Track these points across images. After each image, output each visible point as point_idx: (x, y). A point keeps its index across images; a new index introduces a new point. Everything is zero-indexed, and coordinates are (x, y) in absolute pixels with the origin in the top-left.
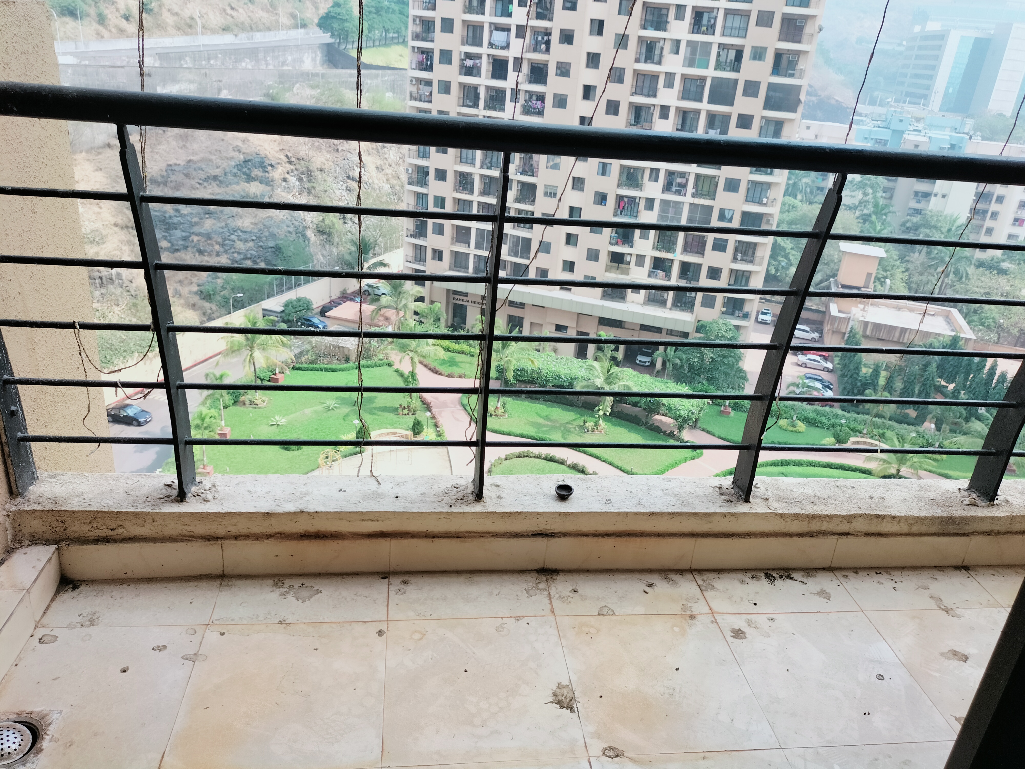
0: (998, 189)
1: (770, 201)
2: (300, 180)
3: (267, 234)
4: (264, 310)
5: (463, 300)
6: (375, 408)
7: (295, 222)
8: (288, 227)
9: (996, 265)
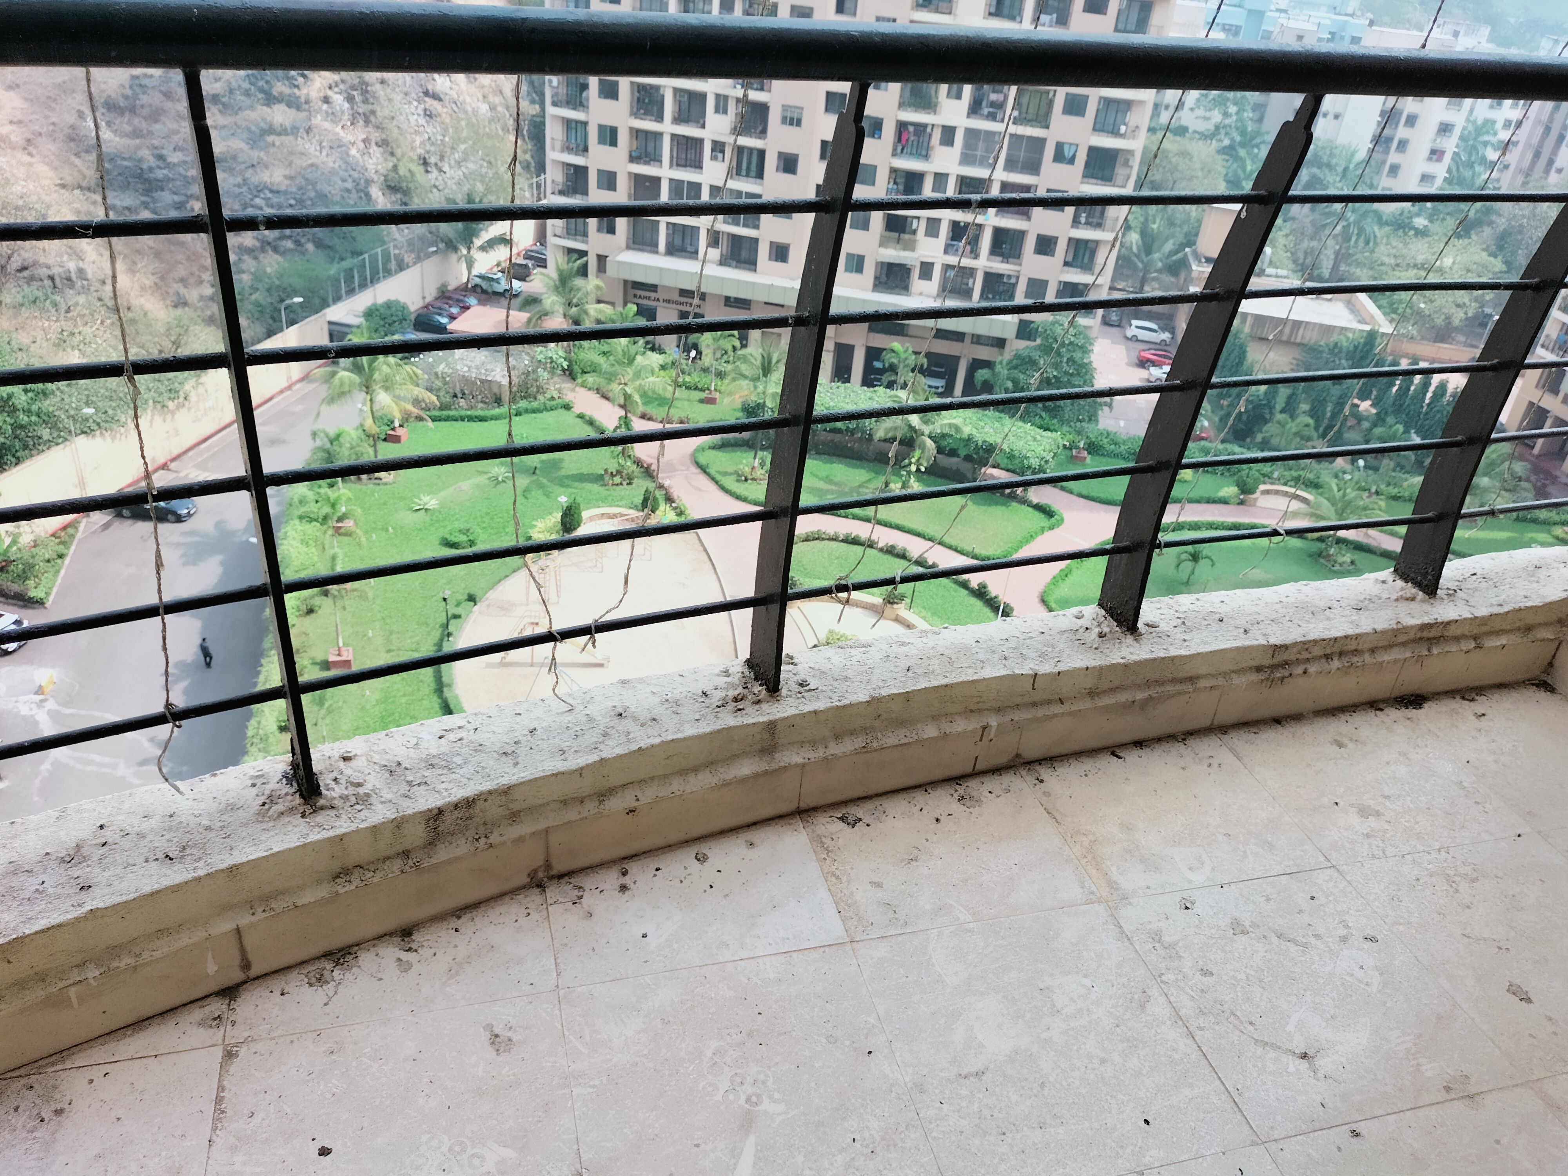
0: (1409, 104)
1: (1129, 130)
2: (350, 99)
3: (312, 194)
4: (330, 323)
5: (649, 298)
6: (567, 477)
7: (352, 173)
8: (344, 181)
9: (1406, 221)
